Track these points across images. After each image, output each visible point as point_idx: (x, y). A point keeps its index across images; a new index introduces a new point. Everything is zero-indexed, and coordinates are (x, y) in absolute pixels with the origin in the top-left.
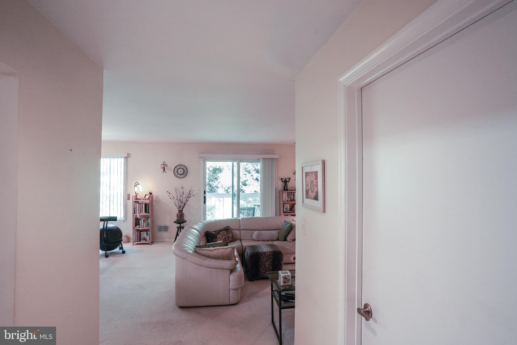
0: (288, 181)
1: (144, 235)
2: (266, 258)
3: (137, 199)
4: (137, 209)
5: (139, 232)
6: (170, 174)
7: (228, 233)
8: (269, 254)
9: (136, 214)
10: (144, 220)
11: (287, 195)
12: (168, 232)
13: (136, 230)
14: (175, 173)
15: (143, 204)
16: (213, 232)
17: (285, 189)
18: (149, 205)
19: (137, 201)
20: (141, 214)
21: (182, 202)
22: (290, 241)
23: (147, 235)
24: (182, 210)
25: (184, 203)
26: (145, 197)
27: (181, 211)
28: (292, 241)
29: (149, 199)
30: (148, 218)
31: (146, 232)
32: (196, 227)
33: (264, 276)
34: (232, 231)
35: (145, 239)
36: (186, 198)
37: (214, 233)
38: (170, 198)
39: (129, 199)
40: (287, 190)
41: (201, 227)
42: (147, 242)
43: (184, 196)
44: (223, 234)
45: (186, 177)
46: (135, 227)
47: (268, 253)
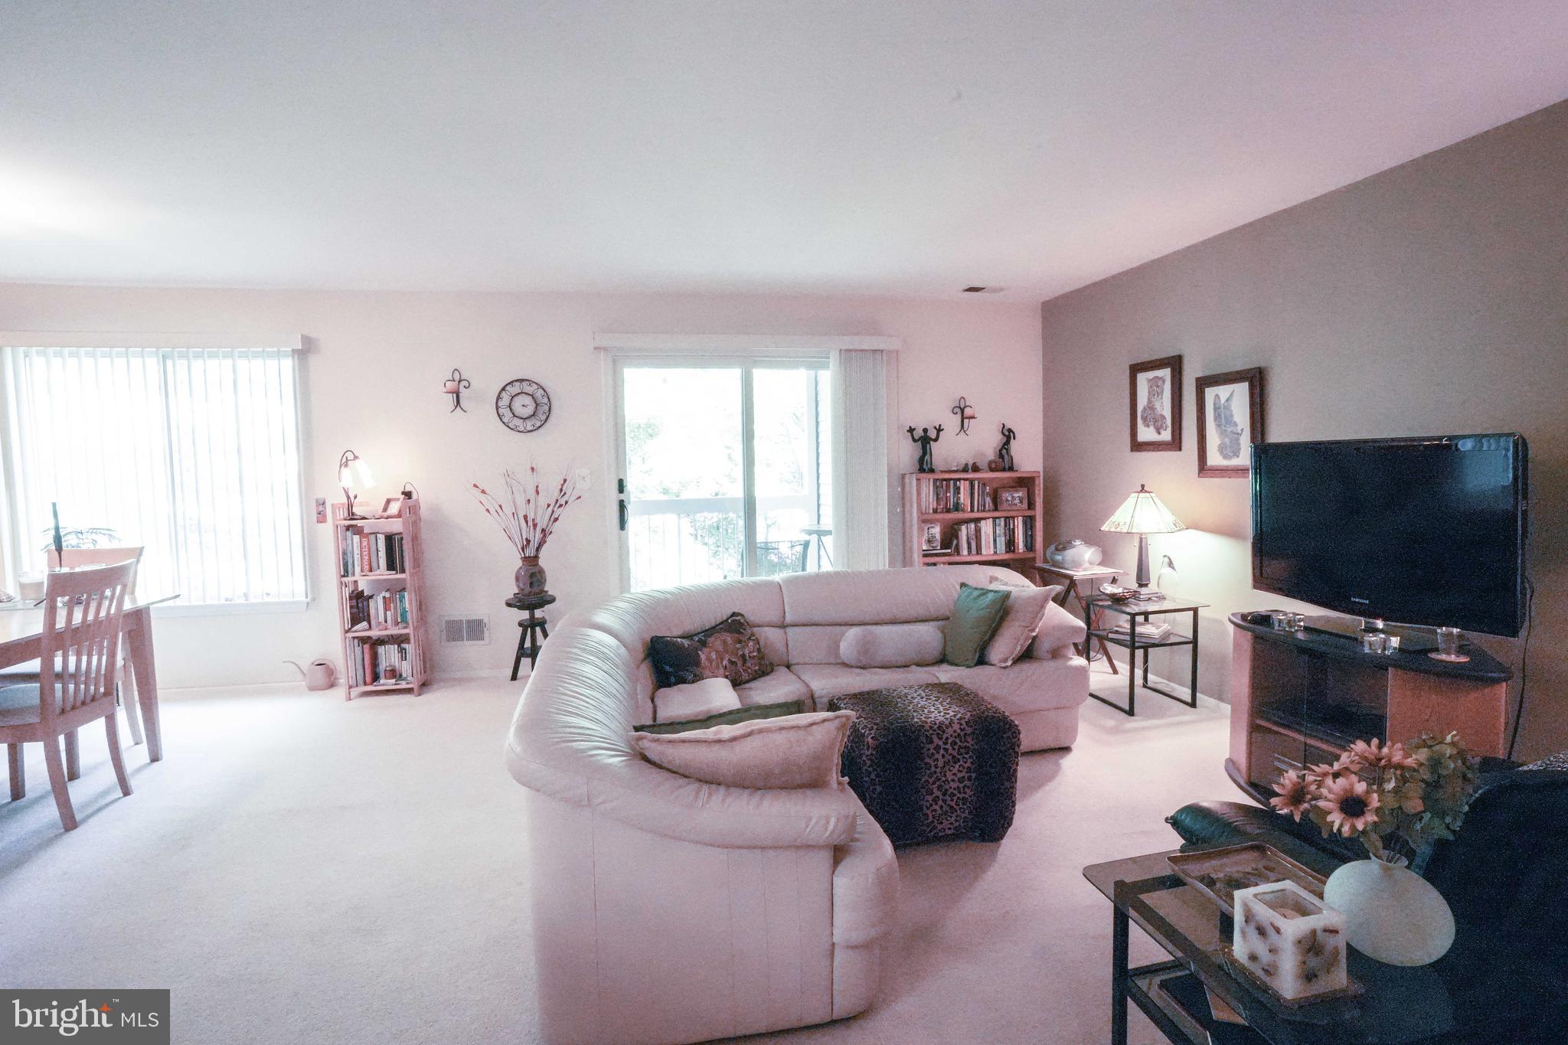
0: (934, 437)
1: (389, 656)
2: (946, 750)
3: (352, 516)
4: (357, 557)
5: (367, 647)
6: (481, 413)
7: (740, 642)
8: (959, 731)
9: (353, 574)
10: (384, 598)
11: (931, 488)
12: (487, 640)
13: (356, 641)
14: (500, 411)
15: (379, 536)
16: (679, 640)
17: (925, 466)
18: (402, 539)
19: (353, 526)
20: (372, 577)
21: (535, 526)
22: (1003, 665)
23: (404, 658)
24: (536, 557)
25: (543, 530)
26: (385, 510)
27: (531, 561)
28: (1011, 665)
29: (399, 515)
30: (404, 589)
31: (399, 646)
32: (603, 618)
33: (940, 830)
34: (755, 630)
35: (394, 673)
36: (550, 509)
37: (686, 642)
38: (488, 510)
39: (321, 517)
40: (932, 471)
41: (628, 618)
42: (403, 685)
43: (543, 500)
44: (721, 648)
45: (547, 425)
46: (352, 626)
47: (956, 727)
